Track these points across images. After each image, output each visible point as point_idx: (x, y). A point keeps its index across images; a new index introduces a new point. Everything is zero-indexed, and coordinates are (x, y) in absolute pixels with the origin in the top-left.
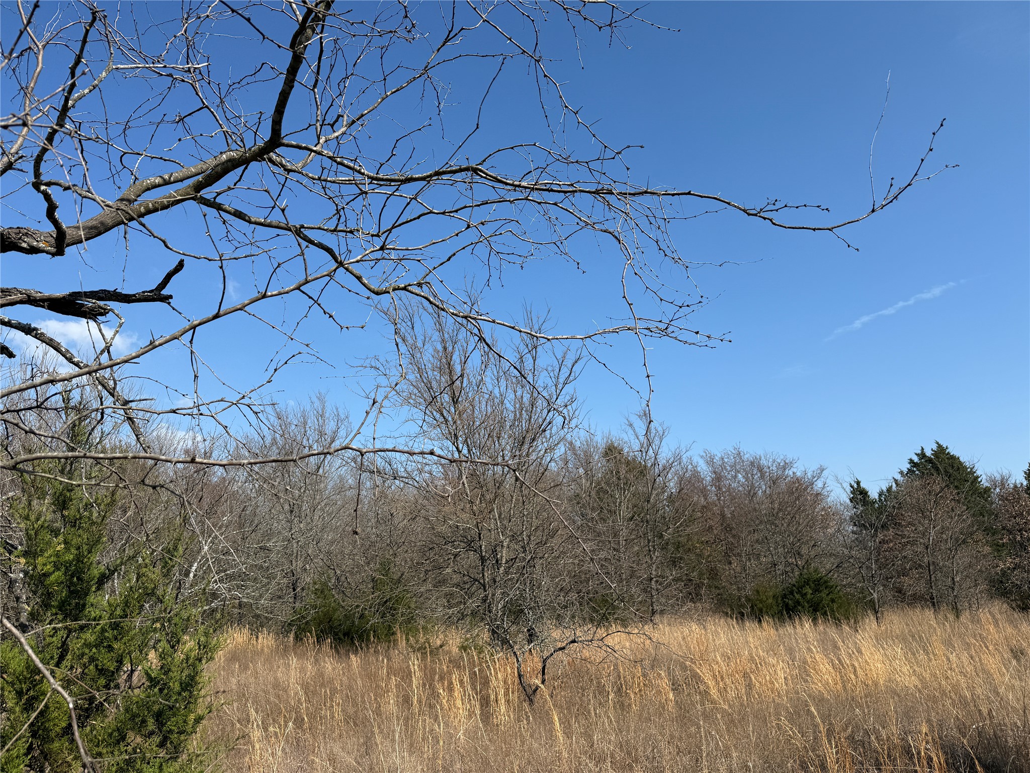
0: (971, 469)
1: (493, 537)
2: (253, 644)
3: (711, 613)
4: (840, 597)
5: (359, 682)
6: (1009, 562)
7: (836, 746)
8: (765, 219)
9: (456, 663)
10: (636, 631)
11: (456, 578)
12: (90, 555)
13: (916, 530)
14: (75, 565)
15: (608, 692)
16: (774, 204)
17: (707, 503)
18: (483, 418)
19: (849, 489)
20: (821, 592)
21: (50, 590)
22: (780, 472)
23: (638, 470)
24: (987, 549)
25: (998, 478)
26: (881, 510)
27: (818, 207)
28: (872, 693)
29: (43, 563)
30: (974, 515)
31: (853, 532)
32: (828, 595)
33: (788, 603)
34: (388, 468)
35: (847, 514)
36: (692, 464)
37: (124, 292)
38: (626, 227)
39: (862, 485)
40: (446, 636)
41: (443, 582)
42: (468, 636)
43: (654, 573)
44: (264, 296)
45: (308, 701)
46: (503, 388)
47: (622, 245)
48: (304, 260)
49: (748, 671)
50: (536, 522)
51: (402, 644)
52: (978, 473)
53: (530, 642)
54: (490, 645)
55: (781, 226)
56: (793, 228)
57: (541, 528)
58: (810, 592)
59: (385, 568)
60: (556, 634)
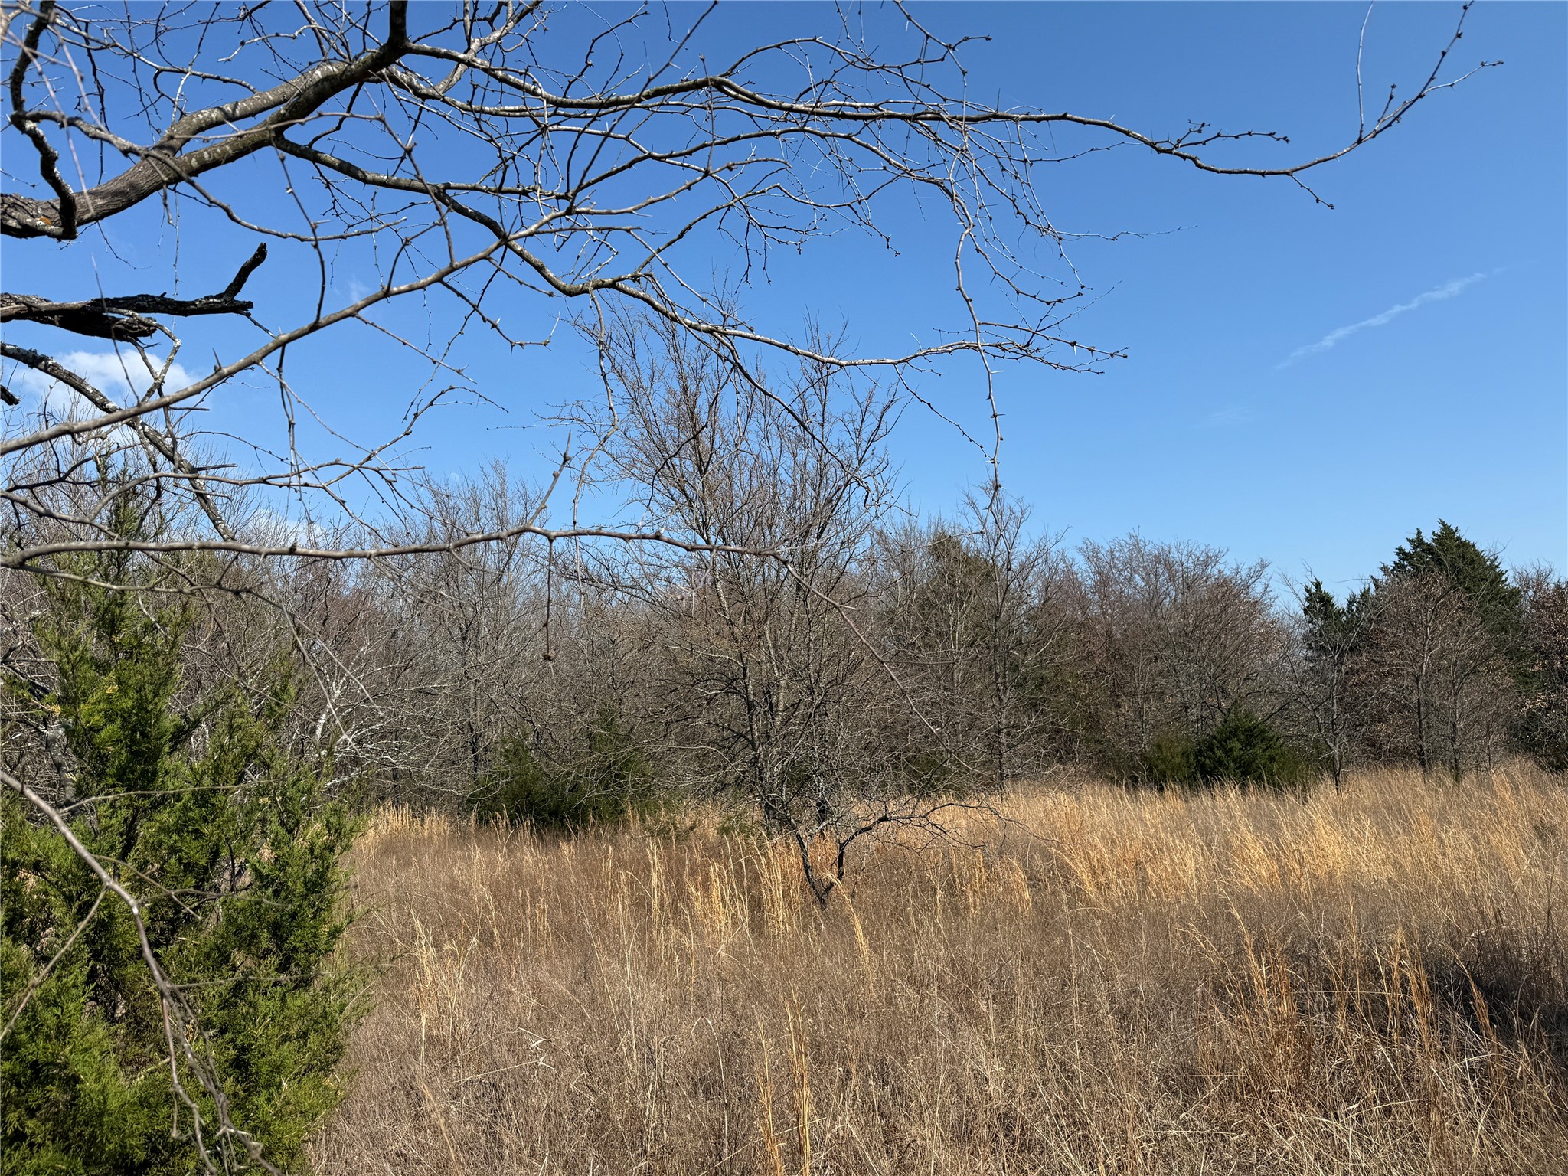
0: (1493, 562)
1: (764, 672)
2: (416, 830)
3: (1088, 778)
4: (1283, 754)
5: (573, 879)
6: (1541, 700)
7: (1268, 963)
8: (1184, 157)
9: (713, 851)
10: (977, 804)
11: (712, 733)
12: (156, 700)
13: (1402, 653)
14: (136, 715)
15: (935, 890)
16: (1200, 131)
17: (1087, 619)
18: (746, 497)
19: (1303, 594)
20: (1254, 746)
21: (102, 752)
22: (1199, 571)
23: (984, 572)
24: (1510, 681)
25: (1533, 574)
26: (1349, 627)
27: (1271, 134)
28: (1325, 888)
29: (88, 712)
30: (1491, 632)
31: (1307, 659)
32: (1265, 751)
33: (1204, 763)
34: (604, 574)
35: (1299, 632)
36: (1064, 561)
37: (178, 299)
38: (963, 174)
39: (1323, 588)
40: (699, 813)
41: (691, 739)
42: (731, 813)
43: (1004, 721)
44: (387, 294)
45: (499, 907)
46: (776, 449)
47: (956, 204)
48: (447, 233)
49: (1142, 860)
50: (828, 652)
51: (636, 825)
52: (1503, 567)
53: (820, 820)
54: (763, 826)
55: (1210, 169)
56: (1230, 172)
57: (837, 661)
58: (1239, 746)
59: (607, 719)
60: (859, 809)
